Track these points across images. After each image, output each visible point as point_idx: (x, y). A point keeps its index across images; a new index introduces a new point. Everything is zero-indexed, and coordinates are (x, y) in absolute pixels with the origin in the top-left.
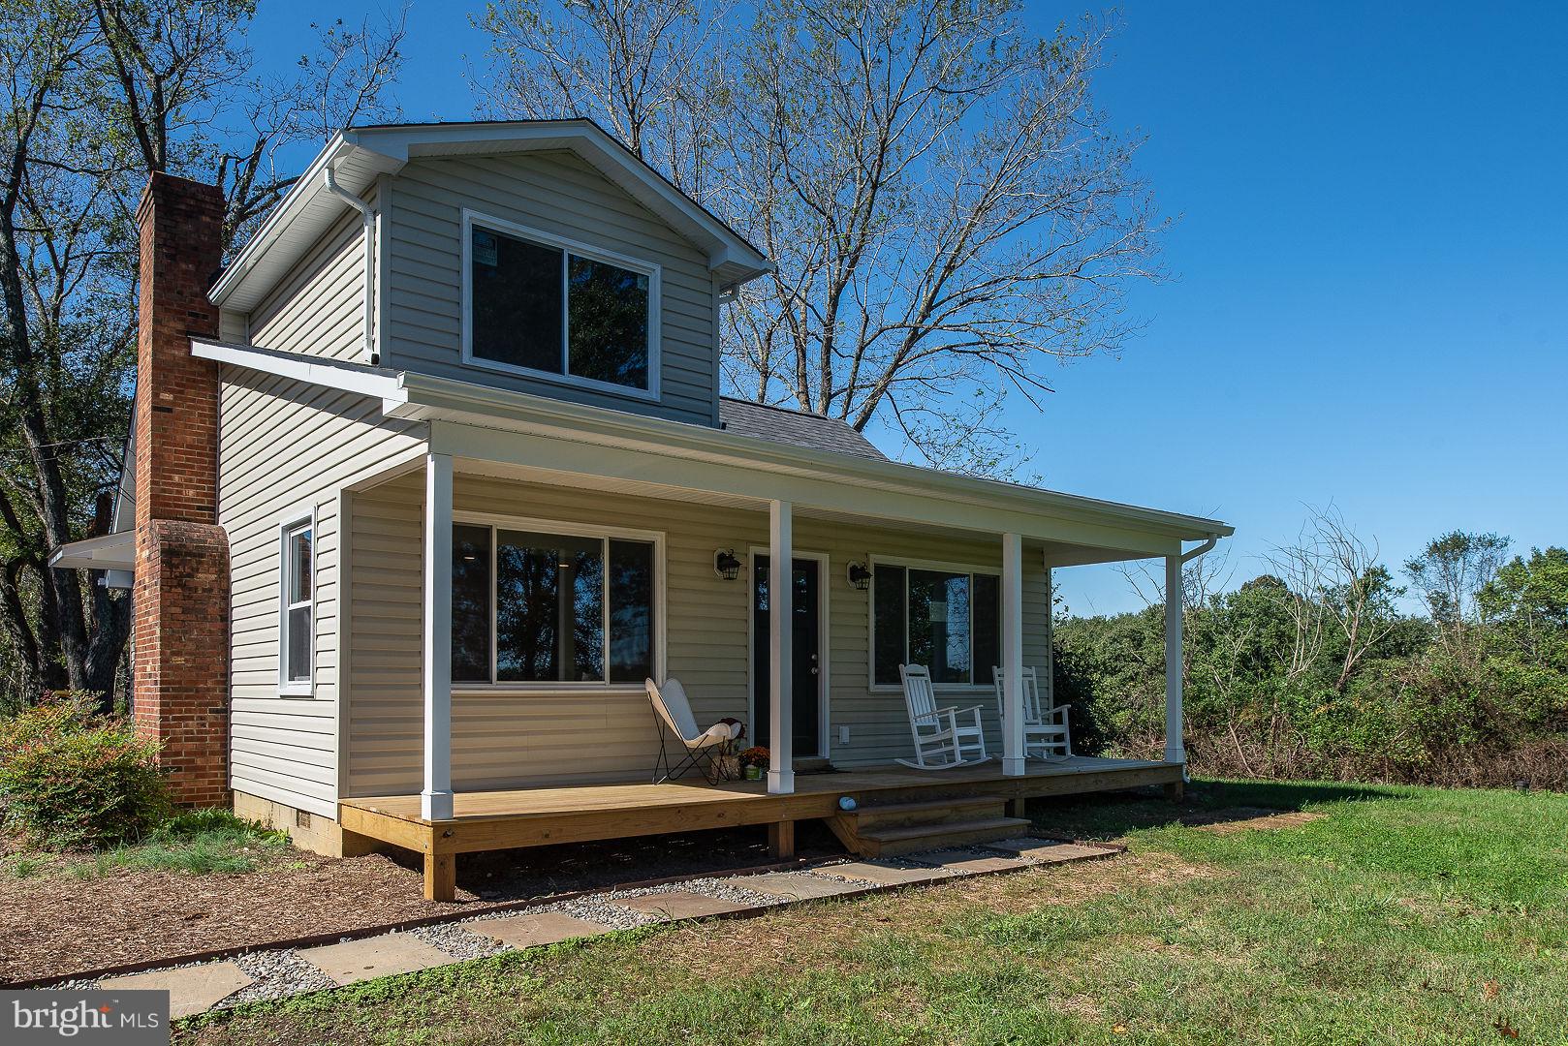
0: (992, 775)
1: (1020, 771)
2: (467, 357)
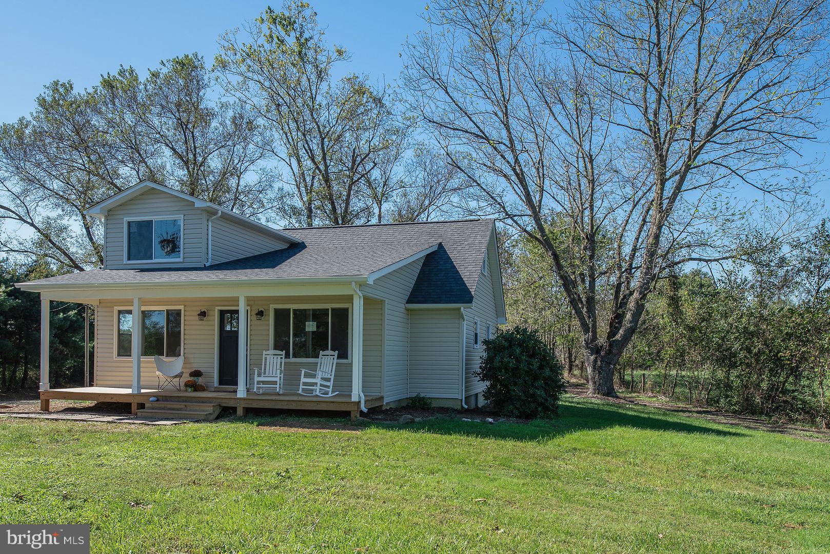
2: (125, 261)
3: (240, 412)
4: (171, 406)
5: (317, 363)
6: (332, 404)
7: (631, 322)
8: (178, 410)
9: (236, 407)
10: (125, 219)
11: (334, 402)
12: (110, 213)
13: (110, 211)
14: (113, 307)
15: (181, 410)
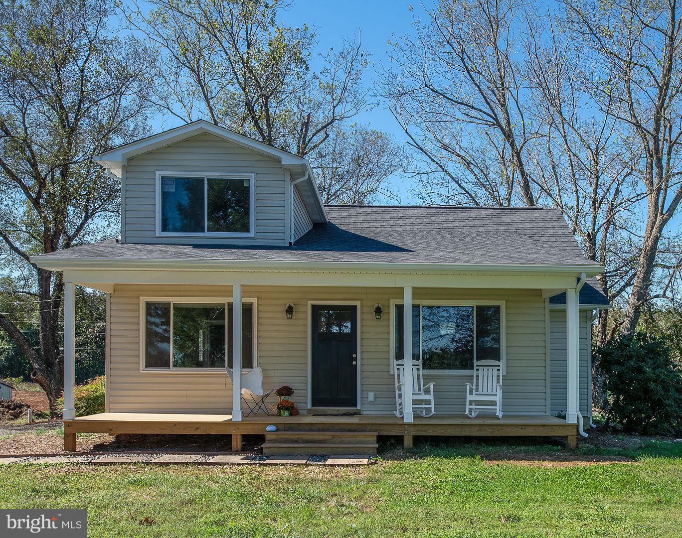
0: (401, 422)
1: (411, 421)
2: (158, 232)
3: (408, 442)
4: (310, 438)
5: (473, 376)
6: (542, 428)
7: (629, 330)
8: (320, 442)
9: (403, 436)
10: (158, 173)
11: (544, 425)
12: (132, 163)
13: (130, 159)
14: (138, 297)
15: (325, 443)
